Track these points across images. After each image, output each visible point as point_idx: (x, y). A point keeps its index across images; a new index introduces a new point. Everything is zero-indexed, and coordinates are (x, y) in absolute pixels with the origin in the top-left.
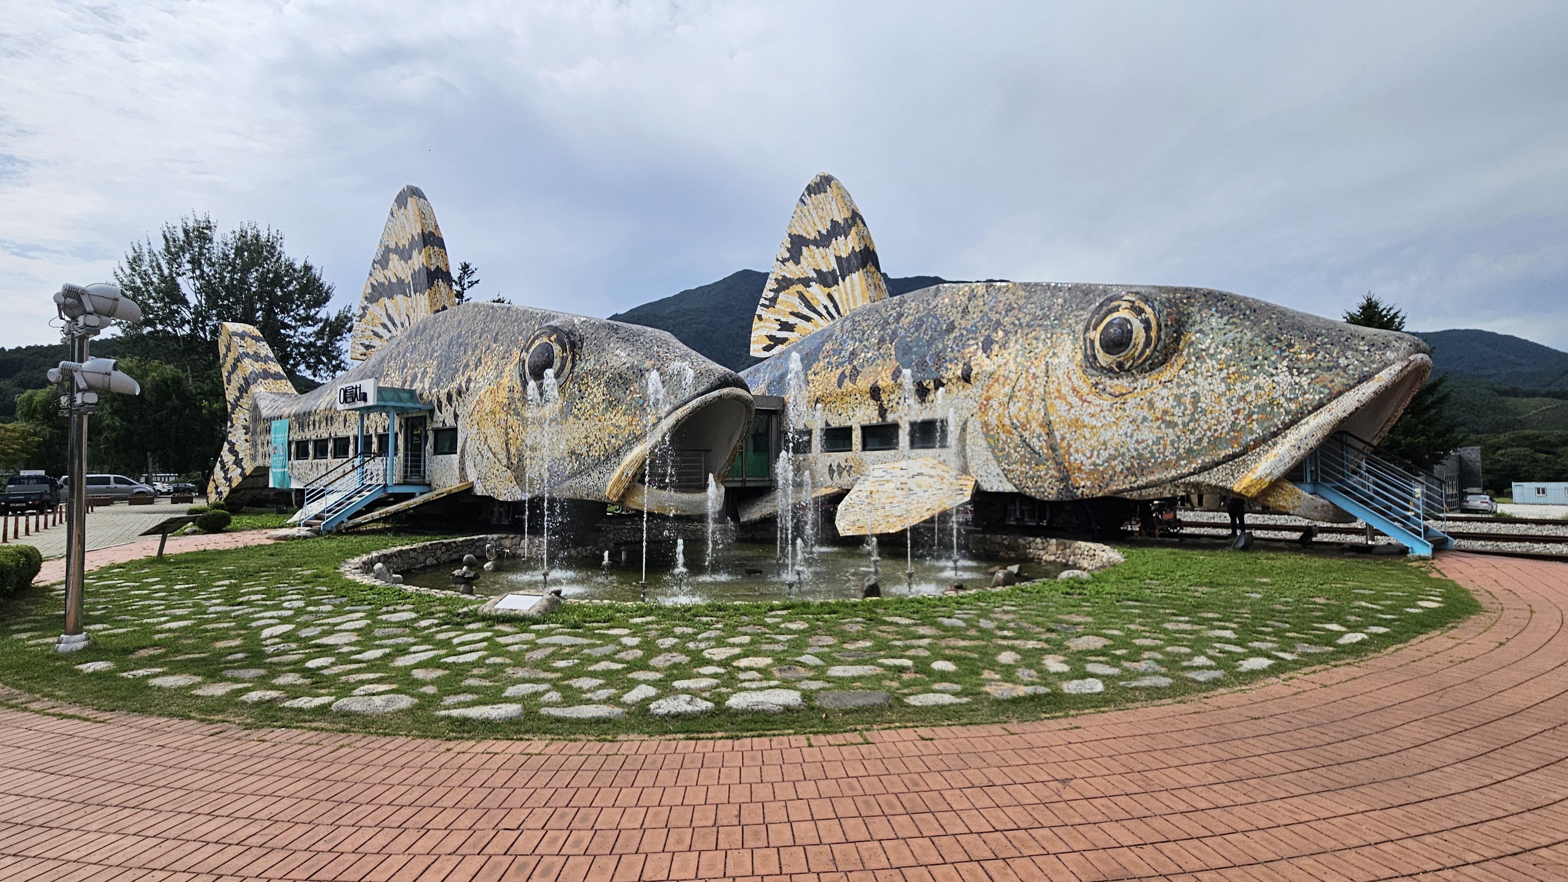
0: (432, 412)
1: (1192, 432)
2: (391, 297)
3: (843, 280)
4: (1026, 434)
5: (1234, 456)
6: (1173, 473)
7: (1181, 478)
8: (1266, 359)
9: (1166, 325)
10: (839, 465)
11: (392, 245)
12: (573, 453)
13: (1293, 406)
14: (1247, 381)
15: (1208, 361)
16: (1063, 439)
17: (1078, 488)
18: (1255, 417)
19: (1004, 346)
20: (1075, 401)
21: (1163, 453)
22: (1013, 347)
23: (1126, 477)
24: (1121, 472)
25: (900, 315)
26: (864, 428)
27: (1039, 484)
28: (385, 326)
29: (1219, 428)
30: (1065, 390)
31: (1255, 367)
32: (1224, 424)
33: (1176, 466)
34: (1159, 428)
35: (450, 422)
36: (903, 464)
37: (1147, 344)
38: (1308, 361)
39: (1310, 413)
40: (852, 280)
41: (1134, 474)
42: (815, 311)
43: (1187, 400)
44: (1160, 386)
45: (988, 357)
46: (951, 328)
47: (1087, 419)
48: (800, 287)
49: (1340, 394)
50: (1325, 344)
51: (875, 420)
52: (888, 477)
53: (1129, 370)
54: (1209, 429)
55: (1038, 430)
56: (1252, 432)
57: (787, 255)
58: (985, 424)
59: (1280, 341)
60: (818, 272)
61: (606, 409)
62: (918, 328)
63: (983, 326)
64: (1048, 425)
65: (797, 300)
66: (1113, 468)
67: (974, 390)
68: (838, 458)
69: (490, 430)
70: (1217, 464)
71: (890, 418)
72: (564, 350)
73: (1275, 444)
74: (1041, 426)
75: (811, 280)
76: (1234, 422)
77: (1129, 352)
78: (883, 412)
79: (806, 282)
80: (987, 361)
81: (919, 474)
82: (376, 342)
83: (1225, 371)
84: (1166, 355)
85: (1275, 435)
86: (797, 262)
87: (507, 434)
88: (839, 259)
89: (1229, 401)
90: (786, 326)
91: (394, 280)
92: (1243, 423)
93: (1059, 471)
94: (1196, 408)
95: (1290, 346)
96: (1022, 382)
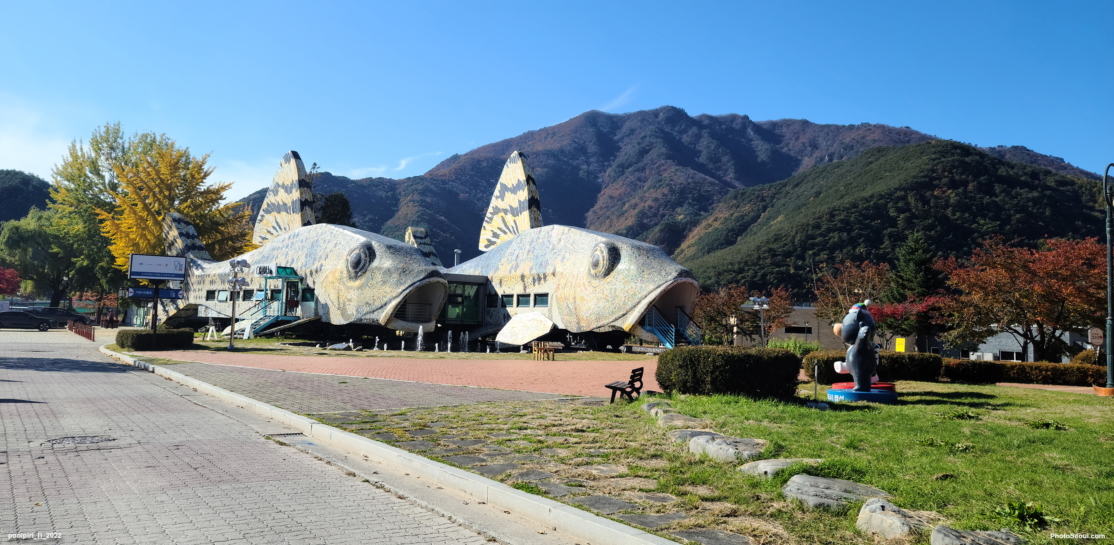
0: (302, 279)
2: (279, 212)
3: (521, 214)
4: (568, 302)
7: (610, 323)
9: (609, 259)
10: (508, 314)
11: (281, 183)
13: (640, 296)
14: (629, 285)
15: (620, 275)
16: (578, 305)
17: (583, 327)
18: (630, 299)
19: (568, 260)
20: (583, 288)
21: (605, 313)
23: (595, 323)
26: (518, 296)
27: (571, 325)
28: (274, 228)
29: (620, 303)
30: (581, 283)
31: (632, 279)
32: (622, 301)
33: (609, 318)
34: (605, 302)
35: (311, 286)
36: (529, 314)
37: (603, 266)
38: (647, 278)
39: (644, 298)
40: (524, 215)
41: (597, 321)
44: (607, 285)
46: (553, 248)
47: (585, 297)
49: (652, 292)
50: (654, 271)
52: (522, 320)
53: (598, 277)
55: (572, 301)
56: (629, 305)
58: (557, 297)
59: (641, 269)
62: (543, 246)
65: (501, 221)
66: (592, 319)
67: (556, 280)
69: (331, 291)
70: (620, 318)
71: (528, 291)
72: (366, 256)
73: (634, 310)
75: (508, 211)
77: (598, 269)
80: (561, 267)
83: (624, 280)
84: (609, 271)
85: (634, 307)
89: (624, 292)
90: (496, 235)
91: (281, 203)
92: (627, 301)
93: (577, 319)
94: (615, 294)
96: (570, 278)
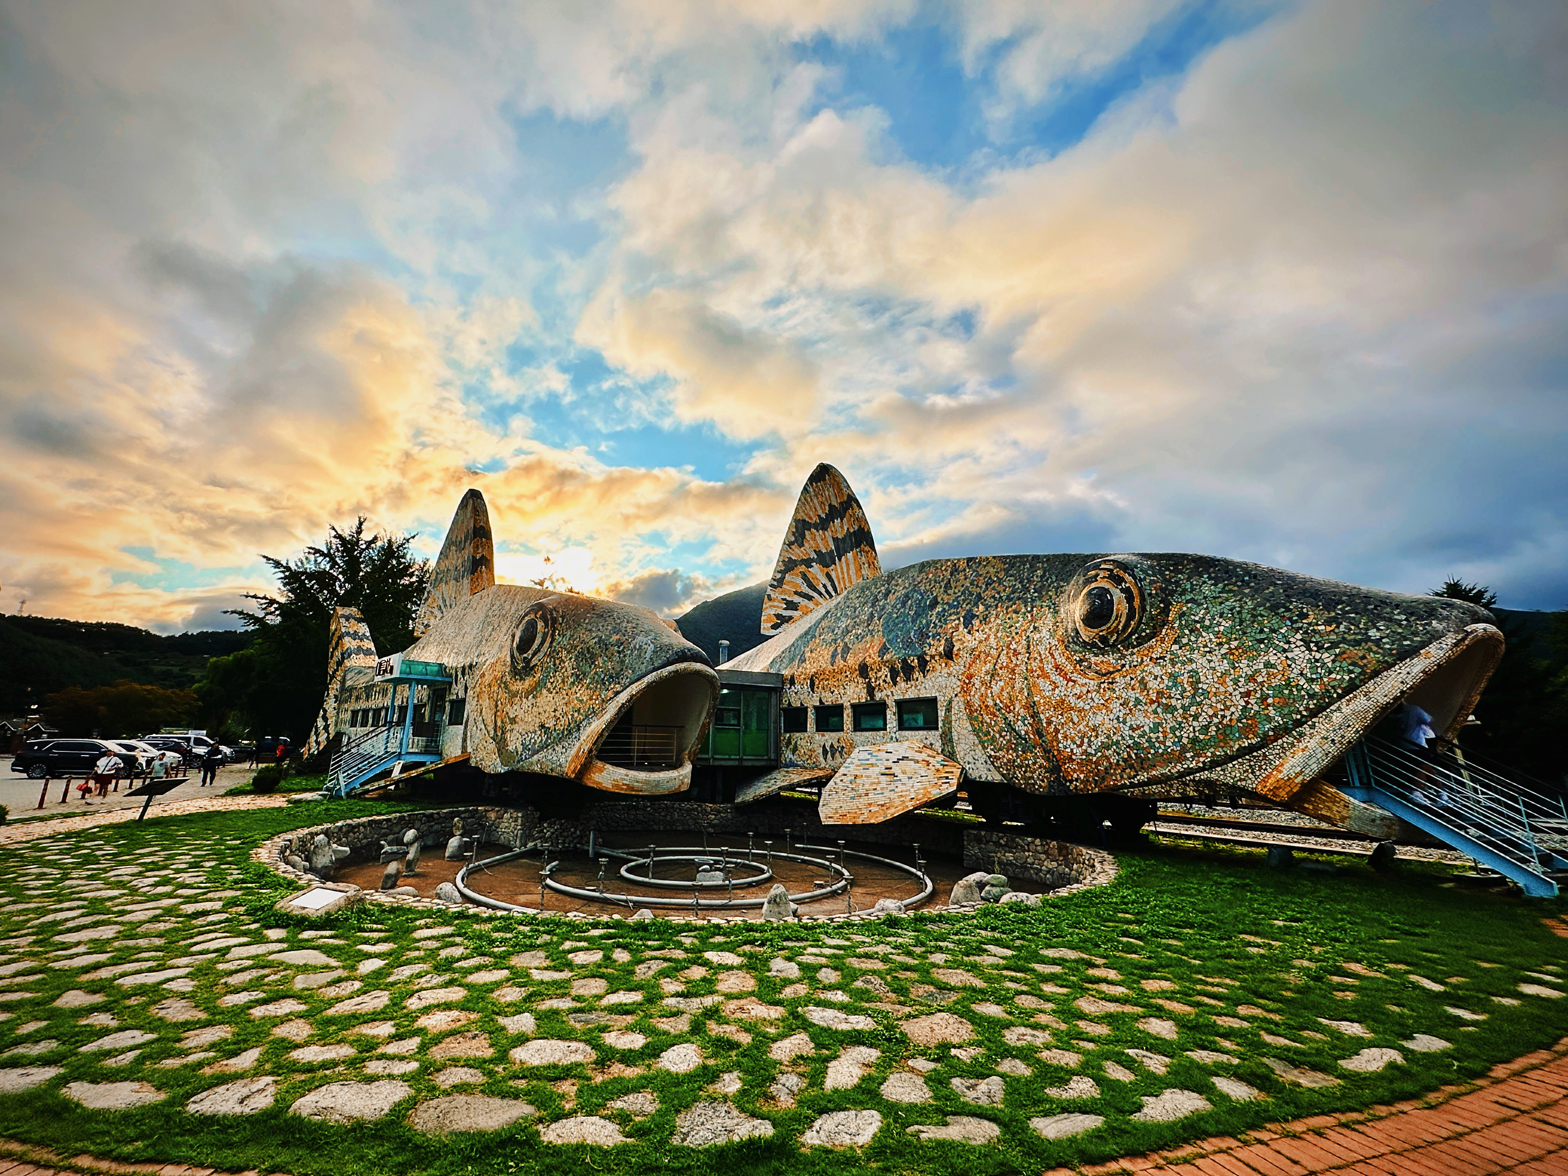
0: (451, 684)
1: (1196, 717)
2: (447, 582)
3: (840, 560)
4: (1011, 717)
5: (1251, 749)
6: (1179, 767)
7: (1189, 774)
8: (1274, 631)
9: (1150, 595)
10: (832, 746)
11: (454, 539)
12: (542, 726)
13: (1317, 688)
14: (1254, 658)
15: (1204, 634)
16: (1049, 723)
17: (1071, 781)
18: (1270, 701)
19: (985, 620)
20: (1059, 679)
21: (1163, 743)
22: (994, 622)
23: (1123, 771)
24: (1118, 764)
25: (888, 592)
26: (853, 706)
27: (1028, 774)
28: (439, 606)
29: (1227, 713)
30: (1048, 668)
31: (1261, 641)
32: (1233, 709)
33: (1181, 759)
34: (1155, 712)
36: (890, 747)
37: (1131, 616)
38: (1329, 633)
39: (1340, 697)
40: (847, 559)
41: (1132, 767)
42: (815, 589)
43: (1185, 679)
44: (1152, 664)
45: (969, 632)
46: (934, 603)
47: (1072, 700)
48: (803, 568)
49: (1376, 673)
50: (1348, 612)
51: (863, 697)
52: (873, 761)
53: (1114, 646)
54: (1215, 715)
55: (1022, 712)
56: (1269, 719)
57: (793, 539)
58: (968, 704)
59: (1288, 610)
60: (818, 553)
61: (573, 683)
62: (904, 604)
63: (964, 601)
64: (1031, 706)
65: (800, 581)
66: (1107, 758)
67: (957, 667)
68: (830, 738)
69: (487, 704)
70: (1232, 758)
71: (878, 696)
72: (546, 626)
73: (1301, 735)
74: (1025, 707)
75: (813, 560)
76: (1245, 707)
77: (1112, 624)
78: (871, 691)
79: (808, 563)
80: (969, 637)
81: (903, 758)
82: (432, 621)
83: (1226, 646)
84: (1154, 627)
85: (1299, 723)
86: (801, 545)
87: (497, 706)
88: (835, 540)
89: (1236, 682)
90: (792, 606)
91: (451, 568)
92: (1256, 708)
93: (1048, 759)
94: (1196, 689)
95: (1303, 616)
96: (1003, 658)
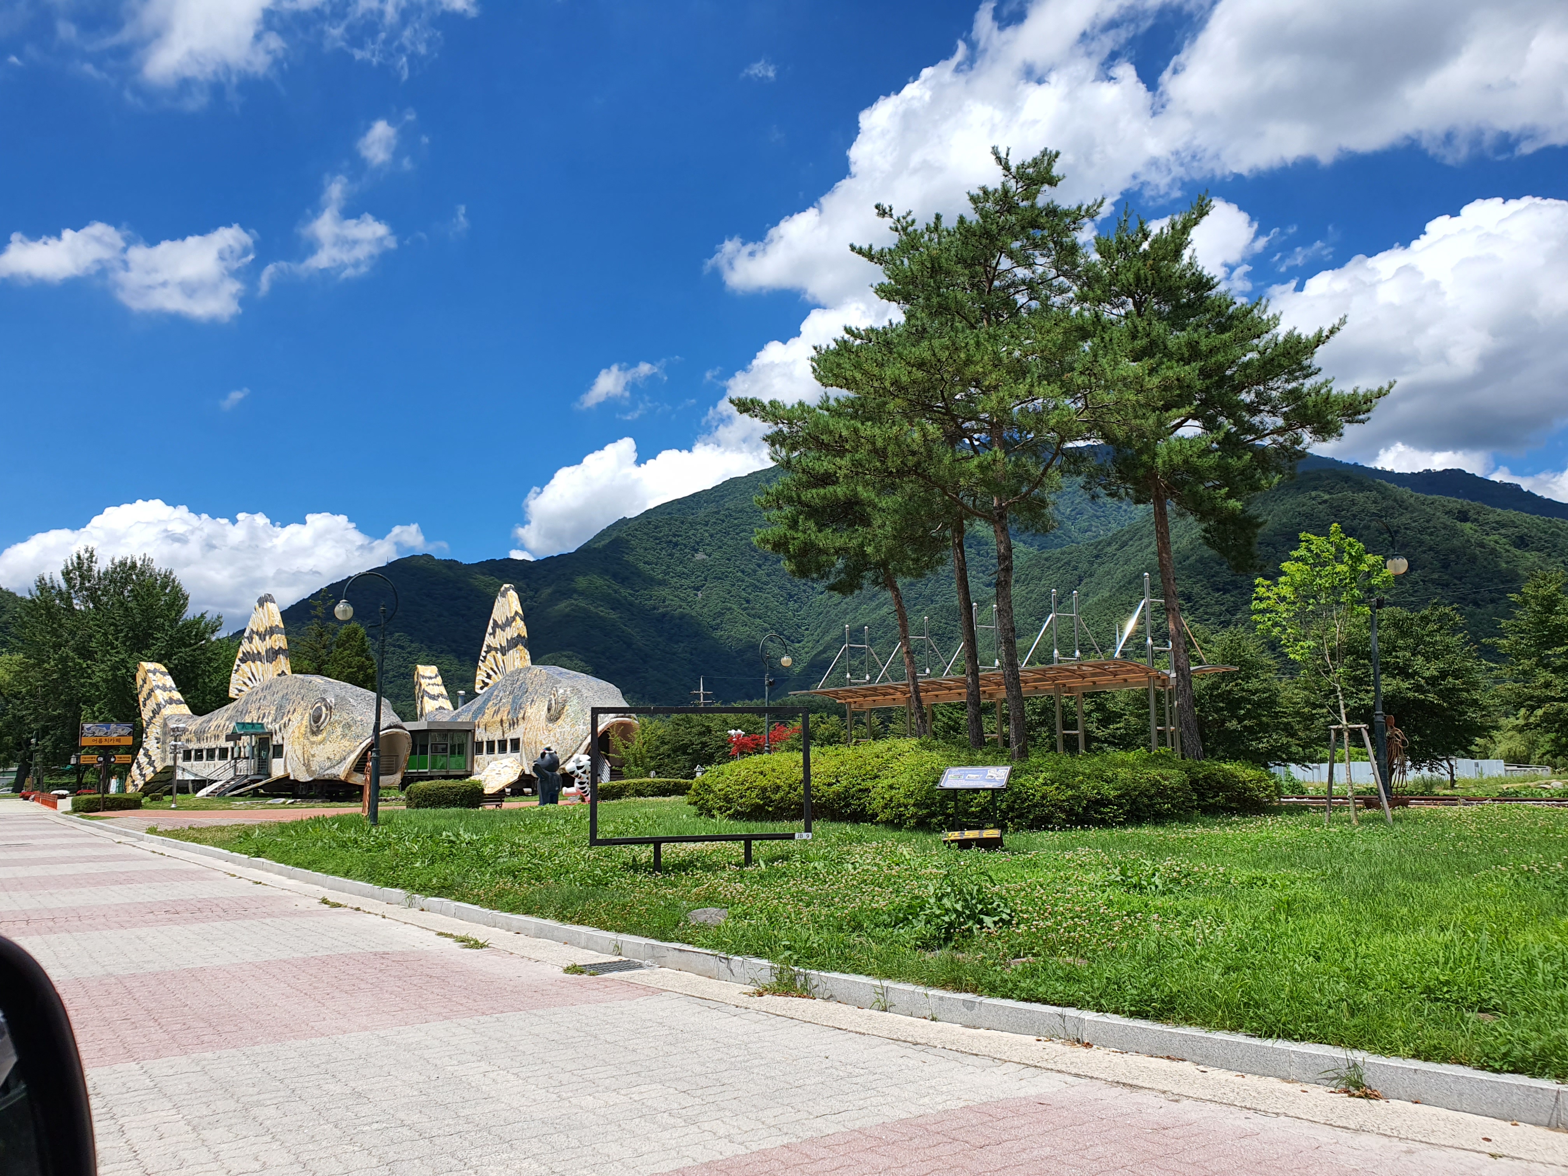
0: (272, 736)
1: (562, 747)
3: (508, 653)
4: (532, 747)
8: (580, 718)
9: (560, 702)
10: (488, 761)
11: (255, 630)
12: (328, 758)
15: (569, 718)
20: (542, 732)
26: (499, 742)
28: (249, 678)
29: (568, 746)
30: (541, 727)
34: (556, 745)
35: (280, 742)
36: (504, 761)
37: (555, 710)
42: (498, 669)
43: (562, 734)
44: (558, 728)
46: (527, 691)
47: (543, 741)
48: (494, 653)
51: (502, 736)
53: (552, 720)
57: (491, 631)
60: (501, 645)
61: (341, 738)
65: (493, 661)
67: (525, 723)
69: (297, 747)
71: (506, 736)
72: (327, 710)
74: (534, 743)
75: (498, 649)
77: (551, 713)
78: (504, 733)
82: (244, 688)
83: (571, 723)
86: (494, 637)
87: (303, 748)
88: (507, 640)
90: (488, 676)
91: (255, 651)
96: (534, 722)
